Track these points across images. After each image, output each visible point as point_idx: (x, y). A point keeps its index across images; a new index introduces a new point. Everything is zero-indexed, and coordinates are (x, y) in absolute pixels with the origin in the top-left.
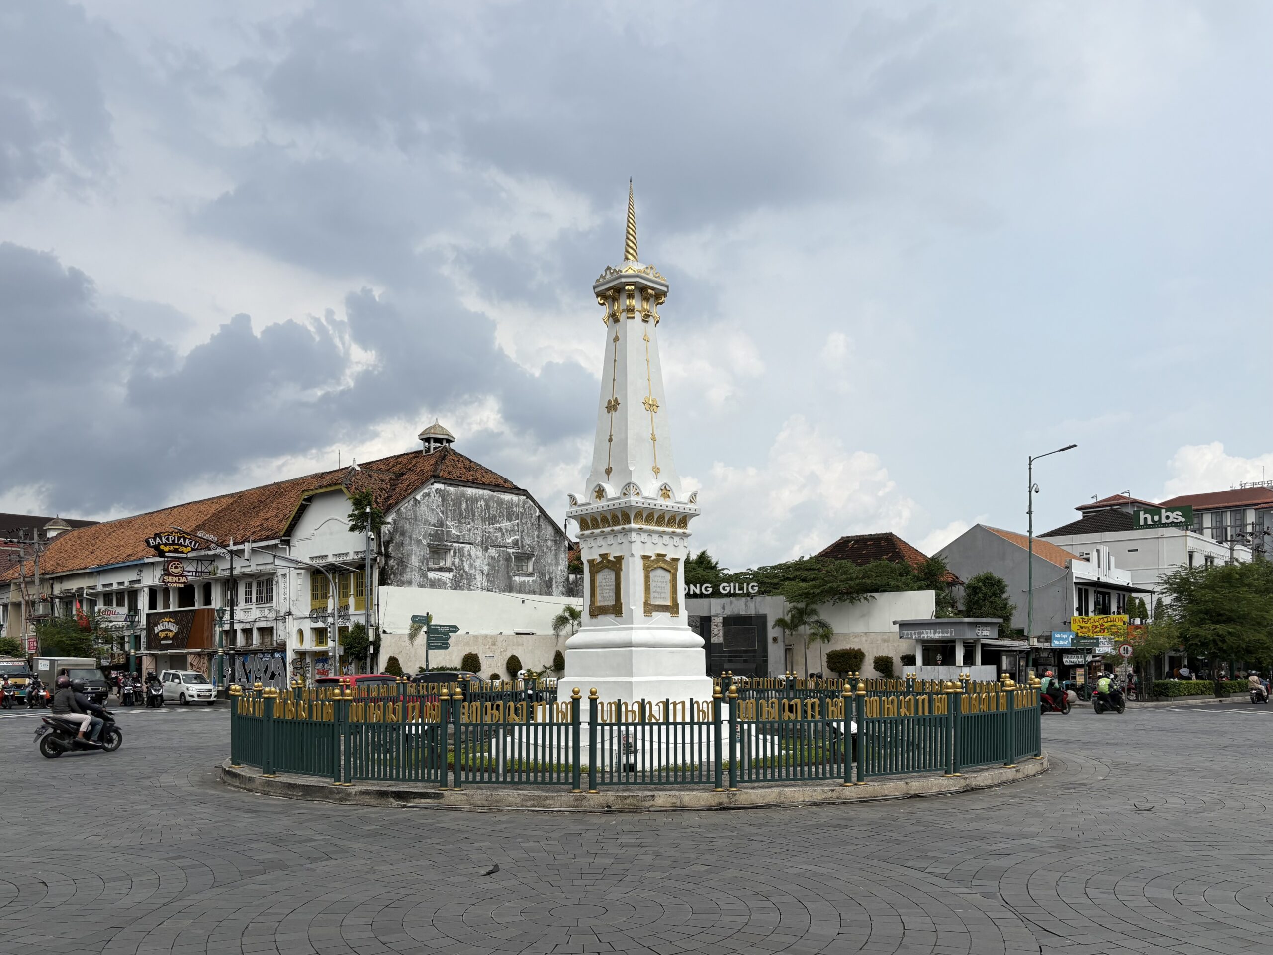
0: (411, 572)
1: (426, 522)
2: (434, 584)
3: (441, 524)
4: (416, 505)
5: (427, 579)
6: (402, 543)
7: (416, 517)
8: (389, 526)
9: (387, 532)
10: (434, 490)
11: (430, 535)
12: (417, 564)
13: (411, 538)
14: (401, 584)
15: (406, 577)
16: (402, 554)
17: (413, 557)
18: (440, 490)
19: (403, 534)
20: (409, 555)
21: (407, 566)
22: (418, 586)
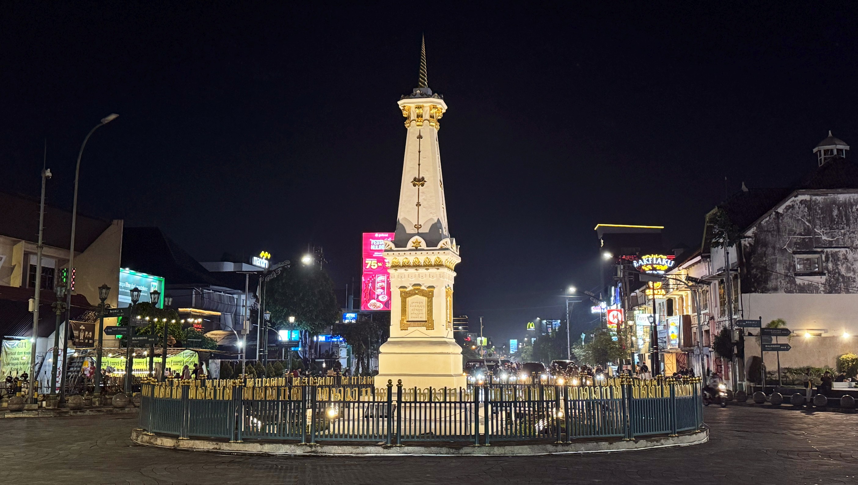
0: (776, 279)
1: (791, 232)
2: (802, 289)
3: (808, 231)
4: (778, 218)
5: (796, 285)
6: (765, 254)
7: (778, 228)
8: (750, 239)
9: (748, 245)
10: (798, 202)
11: (796, 243)
12: (783, 272)
13: (774, 248)
14: (765, 290)
15: (770, 285)
16: (765, 263)
17: (778, 265)
18: (806, 201)
19: (765, 245)
20: (774, 264)
21: (771, 274)
22: (786, 292)
